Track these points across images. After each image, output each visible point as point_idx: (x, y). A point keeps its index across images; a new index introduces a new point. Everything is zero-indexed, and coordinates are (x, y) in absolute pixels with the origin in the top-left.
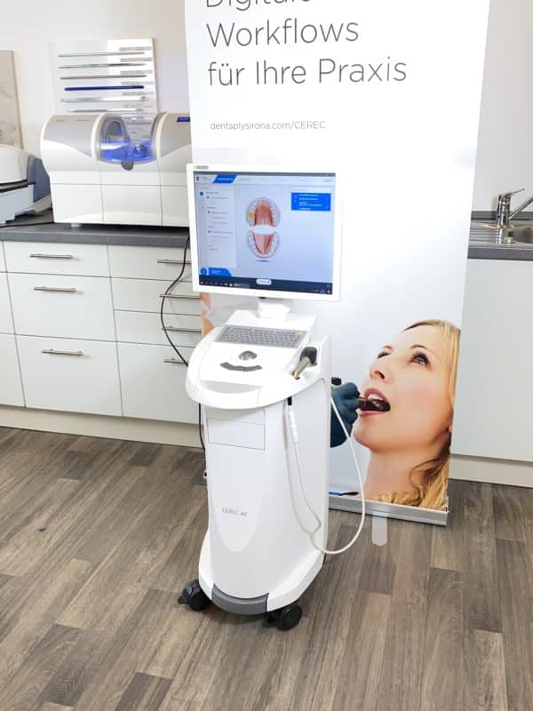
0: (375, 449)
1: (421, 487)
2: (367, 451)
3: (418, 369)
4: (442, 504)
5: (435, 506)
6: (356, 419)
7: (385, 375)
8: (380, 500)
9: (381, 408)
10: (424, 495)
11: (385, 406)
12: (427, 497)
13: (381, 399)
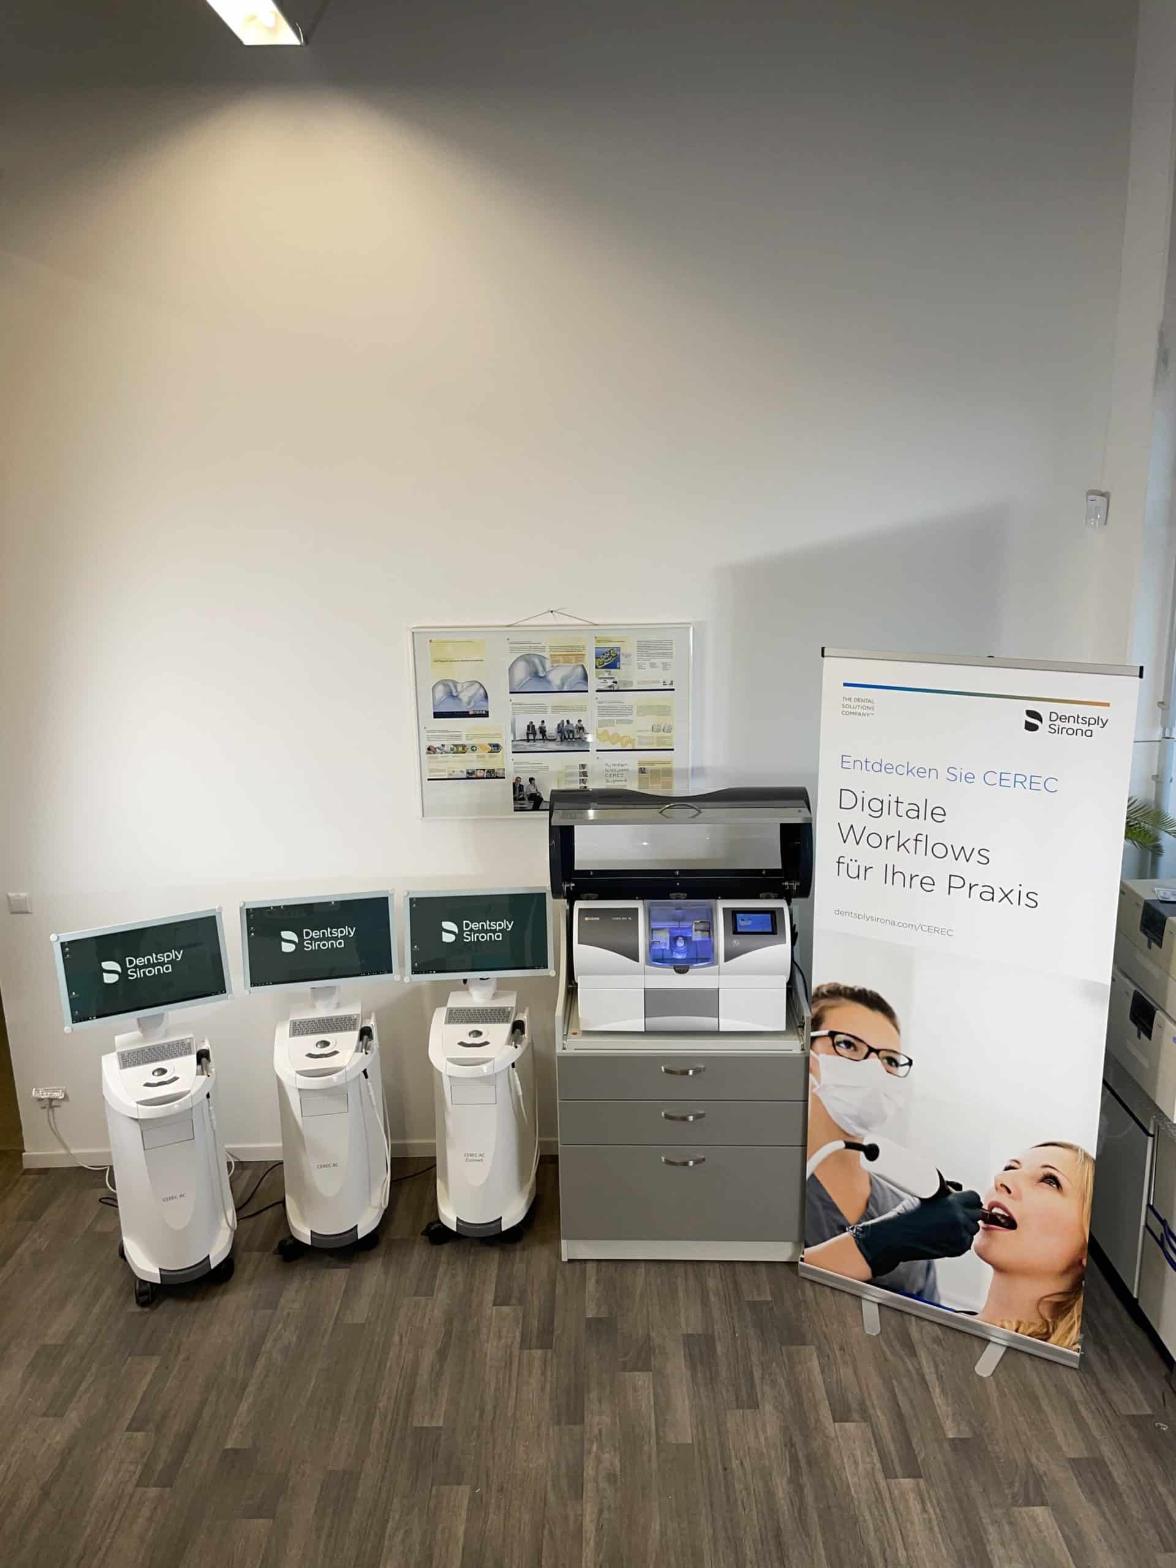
0: (999, 1269)
1: (1050, 1320)
2: (990, 1267)
3: (1048, 1192)
4: (1074, 1344)
5: (1066, 1343)
6: (978, 1230)
7: (1012, 1191)
8: (1003, 1327)
9: (1007, 1225)
10: (1054, 1330)
11: (1010, 1223)
12: (1055, 1334)
13: (1006, 1215)
